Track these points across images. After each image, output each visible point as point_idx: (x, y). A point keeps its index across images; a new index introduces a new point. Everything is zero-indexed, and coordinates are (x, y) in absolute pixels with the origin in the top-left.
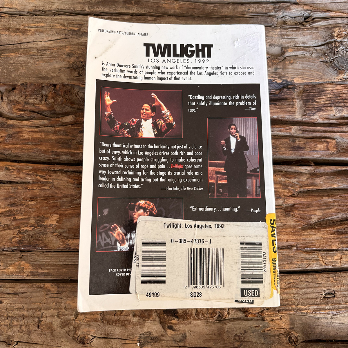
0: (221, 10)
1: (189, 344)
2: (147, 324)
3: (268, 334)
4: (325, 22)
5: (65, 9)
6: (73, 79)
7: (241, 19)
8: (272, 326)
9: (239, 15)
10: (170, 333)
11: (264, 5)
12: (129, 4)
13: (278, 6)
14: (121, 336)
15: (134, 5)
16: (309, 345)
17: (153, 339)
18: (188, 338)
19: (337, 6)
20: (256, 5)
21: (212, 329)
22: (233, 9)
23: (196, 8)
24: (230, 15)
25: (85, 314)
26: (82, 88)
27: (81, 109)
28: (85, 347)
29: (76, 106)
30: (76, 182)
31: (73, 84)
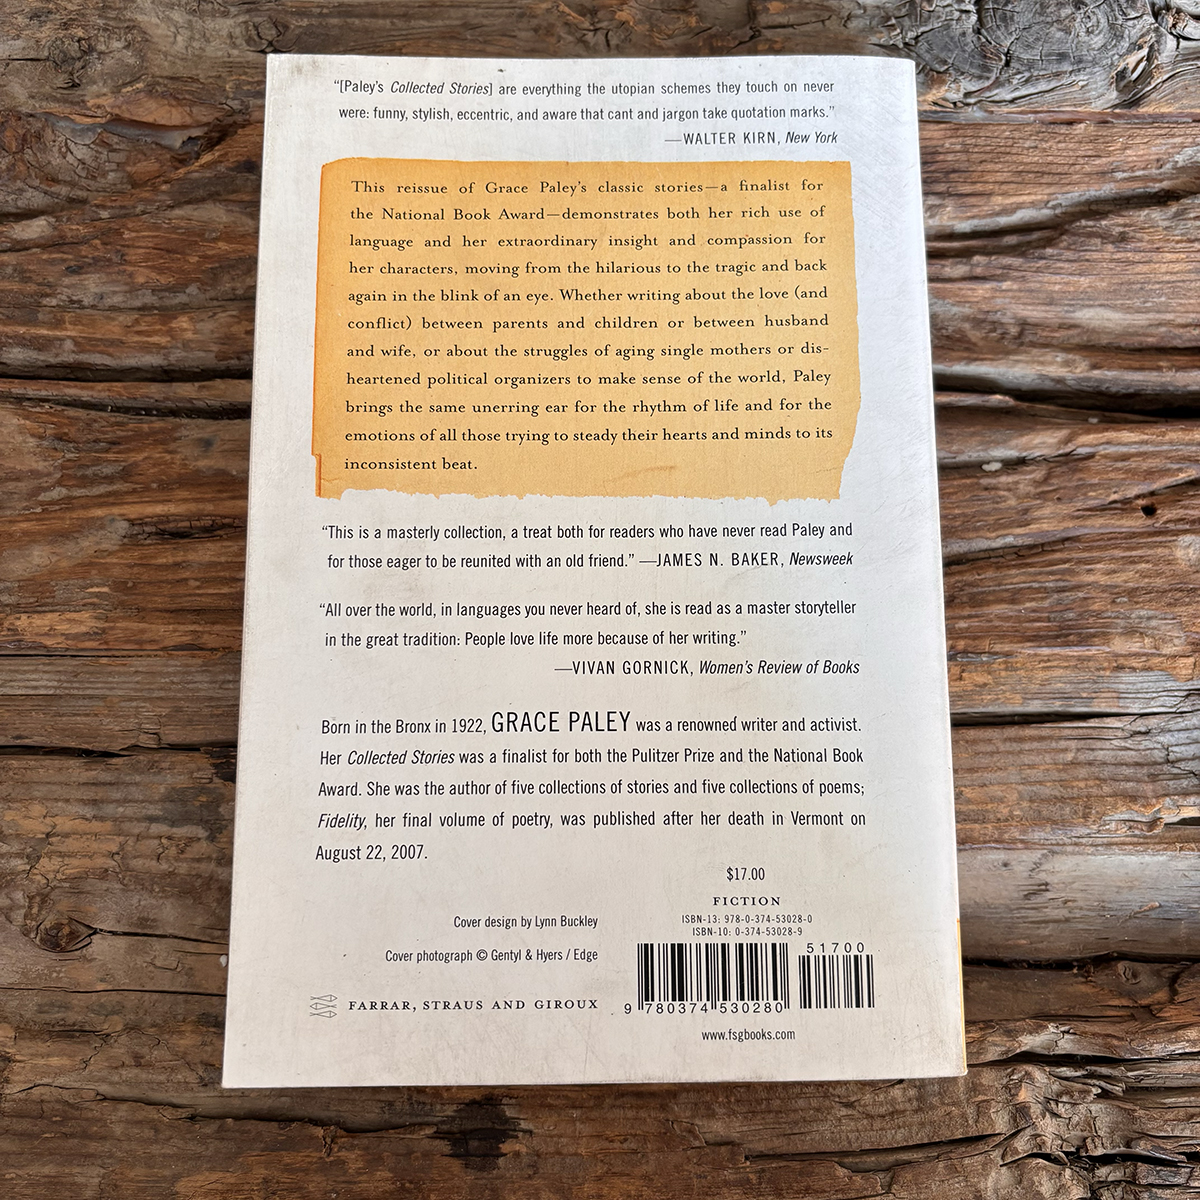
6: (49, 98)
14: (182, 929)
25: (62, 855)
26: (82, 130)
27: (80, 202)
28: (63, 963)
29: (64, 190)
30: (49, 432)
31: (51, 113)
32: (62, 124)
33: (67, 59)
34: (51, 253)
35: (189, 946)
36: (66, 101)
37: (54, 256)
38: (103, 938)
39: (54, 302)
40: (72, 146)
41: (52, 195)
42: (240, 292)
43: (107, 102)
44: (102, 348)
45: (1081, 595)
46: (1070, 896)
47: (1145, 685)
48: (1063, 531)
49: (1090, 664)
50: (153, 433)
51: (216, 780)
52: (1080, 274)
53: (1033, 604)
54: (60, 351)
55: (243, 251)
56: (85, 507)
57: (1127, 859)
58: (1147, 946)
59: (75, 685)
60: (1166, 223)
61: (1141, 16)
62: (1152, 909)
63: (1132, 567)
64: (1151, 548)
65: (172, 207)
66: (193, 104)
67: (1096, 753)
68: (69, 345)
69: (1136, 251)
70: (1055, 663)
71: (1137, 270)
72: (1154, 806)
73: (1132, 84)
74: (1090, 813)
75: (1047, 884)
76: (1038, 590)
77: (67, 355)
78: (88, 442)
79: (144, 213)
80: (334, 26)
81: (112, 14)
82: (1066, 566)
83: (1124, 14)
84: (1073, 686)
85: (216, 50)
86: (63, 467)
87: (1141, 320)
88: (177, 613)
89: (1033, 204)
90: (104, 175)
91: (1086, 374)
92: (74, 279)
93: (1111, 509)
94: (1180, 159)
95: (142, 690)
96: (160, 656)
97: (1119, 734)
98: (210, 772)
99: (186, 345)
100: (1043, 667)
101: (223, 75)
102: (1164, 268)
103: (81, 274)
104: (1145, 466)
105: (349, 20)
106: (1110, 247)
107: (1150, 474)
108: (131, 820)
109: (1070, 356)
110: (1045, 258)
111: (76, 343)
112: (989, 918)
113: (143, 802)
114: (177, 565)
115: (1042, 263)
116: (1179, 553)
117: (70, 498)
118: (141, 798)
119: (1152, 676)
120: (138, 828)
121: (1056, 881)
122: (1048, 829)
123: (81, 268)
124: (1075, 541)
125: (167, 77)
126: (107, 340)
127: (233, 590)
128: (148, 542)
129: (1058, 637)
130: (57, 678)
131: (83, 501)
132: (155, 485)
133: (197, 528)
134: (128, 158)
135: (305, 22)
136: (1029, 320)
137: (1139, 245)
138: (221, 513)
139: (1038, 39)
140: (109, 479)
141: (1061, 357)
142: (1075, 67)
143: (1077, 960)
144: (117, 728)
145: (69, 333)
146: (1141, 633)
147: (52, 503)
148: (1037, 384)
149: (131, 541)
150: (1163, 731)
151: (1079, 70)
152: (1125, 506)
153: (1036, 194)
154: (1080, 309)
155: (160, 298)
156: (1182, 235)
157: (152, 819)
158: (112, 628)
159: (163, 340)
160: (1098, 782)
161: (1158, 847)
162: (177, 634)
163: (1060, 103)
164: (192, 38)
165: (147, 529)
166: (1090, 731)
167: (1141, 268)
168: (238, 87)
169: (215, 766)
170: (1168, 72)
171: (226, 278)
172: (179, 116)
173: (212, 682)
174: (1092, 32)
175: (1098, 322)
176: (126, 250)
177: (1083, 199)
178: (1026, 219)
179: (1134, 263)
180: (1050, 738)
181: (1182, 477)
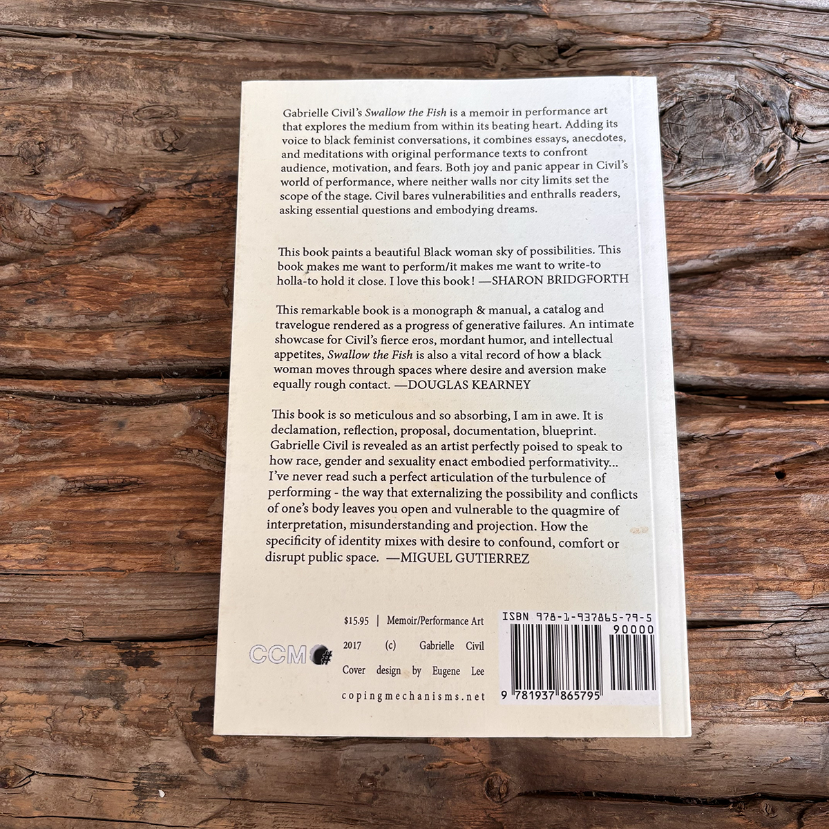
0: (367, 28)
1: (254, 794)
2: (155, 744)
3: (439, 774)
4: (604, 57)
5: (10, 24)
6: (18, 182)
7: (411, 48)
8: (449, 757)
9: (409, 41)
10: (209, 766)
11: (465, 18)
12: (155, 12)
13: (497, 21)
14: (94, 771)
15: (167, 15)
16: (535, 801)
17: (171, 780)
18: (251, 779)
19: (637, 22)
20: (447, 19)
21: (310, 760)
22: (396, 26)
23: (310, 23)
24: (386, 39)
25: (11, 719)
26: (41, 204)
27: (39, 252)
28: (11, 796)
29: (27, 244)
30: (11, 415)
31: (19, 193)
32: (27, 199)
33: (31, 155)
34: (16, 289)
35: (100, 784)
36: (29, 185)
37: (19, 291)
38: (39, 778)
39: (18, 324)
40: (34, 215)
41: (19, 247)
42: (146, 317)
43: (58, 185)
44: (50, 356)
45: (732, 536)
46: (727, 752)
47: (778, 602)
48: (720, 490)
49: (739, 585)
50: (84, 417)
51: (122, 665)
52: (731, 306)
53: (699, 543)
54: (21, 358)
55: (148, 289)
56: (34, 469)
57: (767, 727)
58: (782, 788)
59: (24, 596)
60: (791, 272)
61: (772, 128)
62: (786, 761)
63: (768, 516)
64: (782, 503)
65: (101, 257)
66: (116, 187)
67: (744, 650)
68: (27, 354)
69: (771, 291)
70: (714, 586)
71: (771, 304)
72: (786, 689)
73: (766, 175)
74: (739, 694)
75: (710, 743)
76: (702, 533)
77: (26, 360)
78: (38, 422)
79: (82, 261)
80: (214, 133)
81: (63, 125)
82: (722, 515)
83: (761, 127)
84: (727, 602)
85: (134, 149)
86: (20, 440)
87: (775, 337)
88: (97, 546)
89: (699, 257)
90: (56, 233)
91: (736, 376)
92: (32, 308)
93: (754, 474)
94: (801, 226)
95: (71, 599)
96: (84, 575)
97: (761, 636)
98: (117, 659)
99: (108, 355)
100: (706, 588)
101: (138, 167)
102: (790, 302)
103: (36, 304)
104: (778, 443)
105: (225, 129)
106: (752, 288)
107: (781, 449)
108: (60, 693)
109: (726, 363)
110: (707, 295)
111: (32, 352)
112: (669, 767)
113: (69, 680)
114: (98, 511)
115: (705, 298)
116: (802, 506)
117: (24, 463)
118: (68, 677)
119: (783, 595)
120: (65, 699)
121: (716, 741)
122: (710, 706)
123: (36, 300)
124: (729, 497)
125: (99, 169)
126: (53, 351)
127: (136, 529)
128: (78, 494)
129: (716, 566)
130: (12, 590)
131: (34, 464)
132: (84, 454)
133: (112, 484)
134: (73, 221)
135: (194, 131)
136: (697, 337)
137: (772, 286)
138: (129, 474)
139: (700, 144)
140: (52, 449)
141: (719, 364)
142: (726, 164)
143: (733, 798)
144: (53, 627)
145: (27, 346)
146: (775, 564)
147: (12, 466)
148: (703, 382)
149: (66, 494)
150: (792, 634)
151: (729, 166)
152: (763, 472)
153: (700, 250)
154: (733, 329)
155: (91, 321)
156: (802, 280)
157: (75, 693)
158: (52, 556)
159: (92, 351)
160: (745, 672)
161: (789, 719)
162: (97, 560)
163: (716, 188)
164: (117, 141)
165: (78, 485)
166: (739, 634)
167: (773, 302)
168: (147, 175)
169: (122, 655)
170: (791, 166)
171: (137, 307)
172: (107, 194)
173: (120, 594)
174: (738, 140)
175: (745, 338)
176: (68, 288)
177: (733, 253)
178: (694, 266)
179: (769, 299)
180: (711, 639)
181: (804, 451)
